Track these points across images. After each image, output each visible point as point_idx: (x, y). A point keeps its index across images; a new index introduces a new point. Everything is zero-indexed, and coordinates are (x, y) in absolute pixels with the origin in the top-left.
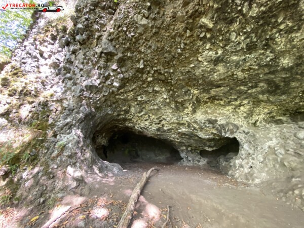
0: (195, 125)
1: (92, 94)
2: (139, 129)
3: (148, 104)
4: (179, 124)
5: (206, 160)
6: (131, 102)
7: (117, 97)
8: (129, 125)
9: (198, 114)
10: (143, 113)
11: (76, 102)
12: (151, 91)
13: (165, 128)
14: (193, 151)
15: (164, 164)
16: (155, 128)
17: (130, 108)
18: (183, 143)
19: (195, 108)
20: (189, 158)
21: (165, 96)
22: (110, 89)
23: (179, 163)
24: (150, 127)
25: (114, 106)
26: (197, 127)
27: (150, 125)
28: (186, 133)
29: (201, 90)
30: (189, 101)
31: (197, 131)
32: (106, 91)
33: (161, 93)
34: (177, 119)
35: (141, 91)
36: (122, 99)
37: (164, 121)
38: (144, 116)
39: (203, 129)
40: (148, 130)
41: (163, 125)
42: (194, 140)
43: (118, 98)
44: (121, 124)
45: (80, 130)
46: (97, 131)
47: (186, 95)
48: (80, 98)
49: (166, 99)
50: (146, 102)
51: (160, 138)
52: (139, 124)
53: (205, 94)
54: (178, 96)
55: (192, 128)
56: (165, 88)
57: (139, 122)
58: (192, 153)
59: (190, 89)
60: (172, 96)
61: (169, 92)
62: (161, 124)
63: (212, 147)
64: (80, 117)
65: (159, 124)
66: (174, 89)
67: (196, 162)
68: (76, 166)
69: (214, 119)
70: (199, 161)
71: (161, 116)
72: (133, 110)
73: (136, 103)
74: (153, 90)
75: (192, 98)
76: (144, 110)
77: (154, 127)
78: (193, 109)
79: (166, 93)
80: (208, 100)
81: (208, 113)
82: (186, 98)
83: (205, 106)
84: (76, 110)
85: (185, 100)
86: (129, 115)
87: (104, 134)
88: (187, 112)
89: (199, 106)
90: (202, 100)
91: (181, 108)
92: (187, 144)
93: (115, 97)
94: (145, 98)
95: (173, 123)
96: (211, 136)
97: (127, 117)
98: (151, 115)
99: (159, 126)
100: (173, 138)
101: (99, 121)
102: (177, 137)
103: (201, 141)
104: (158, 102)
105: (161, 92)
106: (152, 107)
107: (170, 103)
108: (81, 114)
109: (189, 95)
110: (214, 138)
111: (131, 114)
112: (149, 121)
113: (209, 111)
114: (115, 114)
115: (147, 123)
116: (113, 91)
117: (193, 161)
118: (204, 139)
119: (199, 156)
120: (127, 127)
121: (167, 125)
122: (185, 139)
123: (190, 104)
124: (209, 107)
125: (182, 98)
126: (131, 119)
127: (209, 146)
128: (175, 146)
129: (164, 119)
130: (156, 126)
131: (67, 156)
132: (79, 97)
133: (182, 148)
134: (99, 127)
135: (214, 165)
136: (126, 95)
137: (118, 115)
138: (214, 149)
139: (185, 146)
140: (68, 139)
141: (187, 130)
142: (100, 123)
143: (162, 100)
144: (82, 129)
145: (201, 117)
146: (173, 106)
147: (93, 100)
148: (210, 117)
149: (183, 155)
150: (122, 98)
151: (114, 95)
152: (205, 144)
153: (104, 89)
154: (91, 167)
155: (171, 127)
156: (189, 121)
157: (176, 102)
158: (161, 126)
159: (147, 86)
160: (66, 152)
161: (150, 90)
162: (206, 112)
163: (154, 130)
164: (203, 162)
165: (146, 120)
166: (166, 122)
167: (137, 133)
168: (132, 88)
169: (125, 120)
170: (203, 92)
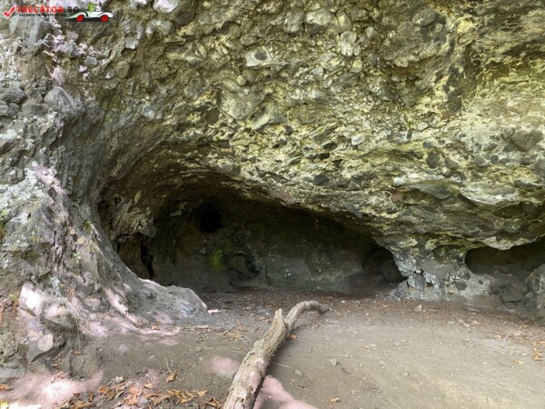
0: (455, 158)
1: (84, 46)
2: (255, 178)
3: (284, 80)
4: (396, 155)
5: (486, 282)
6: (222, 74)
7: (172, 56)
8: (220, 163)
9: (467, 115)
10: (265, 119)
11: (31, 73)
12: (294, 29)
13: (347, 175)
14: (443, 253)
15: (341, 295)
16: (309, 175)
17: (219, 101)
18: (409, 224)
19: (459, 92)
20: (429, 277)
21: (347, 49)
22: (144, 25)
23: (392, 293)
24: (293, 169)
25: (163, 91)
26: (463, 164)
27: (293, 163)
28: (423, 188)
29: (487, 19)
30: (435, 66)
31: (463, 178)
32: (133, 34)
33: (332, 37)
34: (389, 138)
35: (257, 29)
36: (192, 65)
37: (341, 146)
38: (270, 129)
39: (483, 169)
40: (285, 182)
41: (338, 163)
42: (446, 212)
43: (176, 61)
44: (191, 160)
45: (52, 170)
46: (112, 182)
47: (427, 40)
48: (42, 58)
49: (353, 57)
50: (277, 76)
51: (327, 209)
52: (253, 160)
53: (500, 36)
54: (397, 45)
55: (445, 170)
56: (349, 16)
57: (254, 151)
58: (439, 259)
59: (444, 12)
60: (374, 46)
61: (362, 31)
62: (333, 158)
63: (511, 236)
64: (48, 125)
65: (323, 157)
66: (380, 18)
67: (453, 290)
68: (51, 286)
69: (529, 130)
70: (462, 286)
71: (332, 130)
72: (230, 107)
73: (240, 79)
74: (304, 24)
75: (451, 52)
76: (270, 107)
77: (306, 172)
78: (452, 97)
79: (353, 37)
80: (508, 60)
81: (506, 111)
82: (428, 50)
83: (496, 82)
84: (31, 102)
85: (423, 61)
86: (217, 125)
87: (138, 196)
88: (426, 110)
89: (475, 82)
90: (486, 60)
91: (406, 91)
92: (422, 229)
93: (163, 56)
94: (272, 58)
95: (375, 153)
96: (514, 197)
97: (210, 133)
98: (294, 125)
99: (322, 165)
100: (375, 208)
101: (115, 143)
102: (388, 202)
103: (475, 215)
104: (319, 71)
105: (331, 31)
106: (298, 95)
107: (367, 75)
108: (51, 117)
109: (439, 39)
110: (522, 204)
111: (224, 125)
112: (288, 148)
113: (510, 104)
114: (170, 121)
115: (281, 155)
116: (155, 32)
117: (441, 287)
118: (487, 208)
119: (463, 270)
120: (214, 174)
121: (354, 163)
122: (417, 211)
123: (440, 76)
124: (513, 88)
125: (410, 51)
126: (224, 144)
127: (502, 234)
128: (381, 235)
129: (342, 138)
130: (312, 166)
131: (15, 253)
132: (38, 52)
133: (403, 244)
134: (119, 167)
135: (517, 296)
136: (202, 49)
137: (181, 127)
138: (519, 243)
139: (416, 234)
140: (13, 198)
141: (424, 176)
142: (120, 152)
143: (335, 63)
144: (59, 167)
145: (479, 125)
146: (376, 87)
147: (90, 67)
148: (511, 123)
149: (405, 266)
150: (190, 59)
151: (159, 49)
152: (486, 228)
153: (126, 26)
154: (100, 291)
155: (366, 168)
156: (435, 142)
157: (390, 69)
158: (331, 168)
159: (281, 10)
160: (12, 242)
161: (292, 24)
162: (500, 108)
163: (306, 179)
164: (477, 287)
165: (276, 147)
166: (351, 151)
167: (248, 195)
168: (224, 19)
169: (204, 144)
170: (494, 25)
